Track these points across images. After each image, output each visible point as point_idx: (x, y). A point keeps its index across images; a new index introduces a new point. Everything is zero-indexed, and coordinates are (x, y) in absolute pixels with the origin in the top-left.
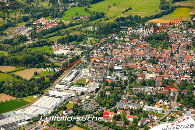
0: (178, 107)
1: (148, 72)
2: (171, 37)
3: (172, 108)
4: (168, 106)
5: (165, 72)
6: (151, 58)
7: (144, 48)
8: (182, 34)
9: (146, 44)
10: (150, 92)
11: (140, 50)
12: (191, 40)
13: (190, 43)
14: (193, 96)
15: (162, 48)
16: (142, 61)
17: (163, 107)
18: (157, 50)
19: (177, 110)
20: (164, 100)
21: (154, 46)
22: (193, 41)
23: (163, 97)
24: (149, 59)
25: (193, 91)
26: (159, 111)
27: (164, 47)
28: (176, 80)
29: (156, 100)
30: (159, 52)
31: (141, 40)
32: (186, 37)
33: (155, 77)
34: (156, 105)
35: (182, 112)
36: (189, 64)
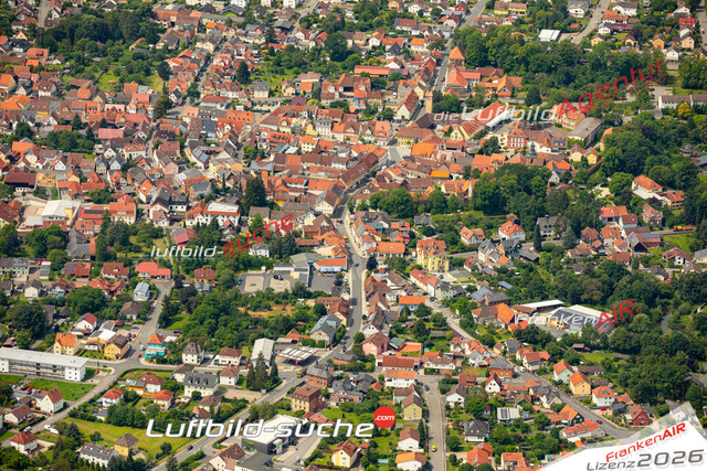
0: (161, 350)
1: (41, 193)
2: (173, 24)
3: (135, 356)
4: (113, 346)
5: (125, 190)
6: (62, 128)
7: (35, 77)
8: (225, 12)
9: (43, 61)
10: (36, 284)
11: (13, 91)
12: (263, 40)
13: (259, 55)
14: (237, 296)
15: (122, 81)
16: (17, 140)
17: (93, 354)
18: (98, 90)
19: (154, 365)
20: (101, 319)
21: (82, 71)
22: (270, 45)
23: (95, 307)
24: (51, 129)
25: (240, 275)
26: (67, 371)
27: (131, 72)
28: (171, 224)
29: (60, 322)
30: (103, 97)
31: (22, 44)
32: (243, 26)
33: (71, 216)
34: (57, 344)
35: (178, 372)
36: (242, 153)
